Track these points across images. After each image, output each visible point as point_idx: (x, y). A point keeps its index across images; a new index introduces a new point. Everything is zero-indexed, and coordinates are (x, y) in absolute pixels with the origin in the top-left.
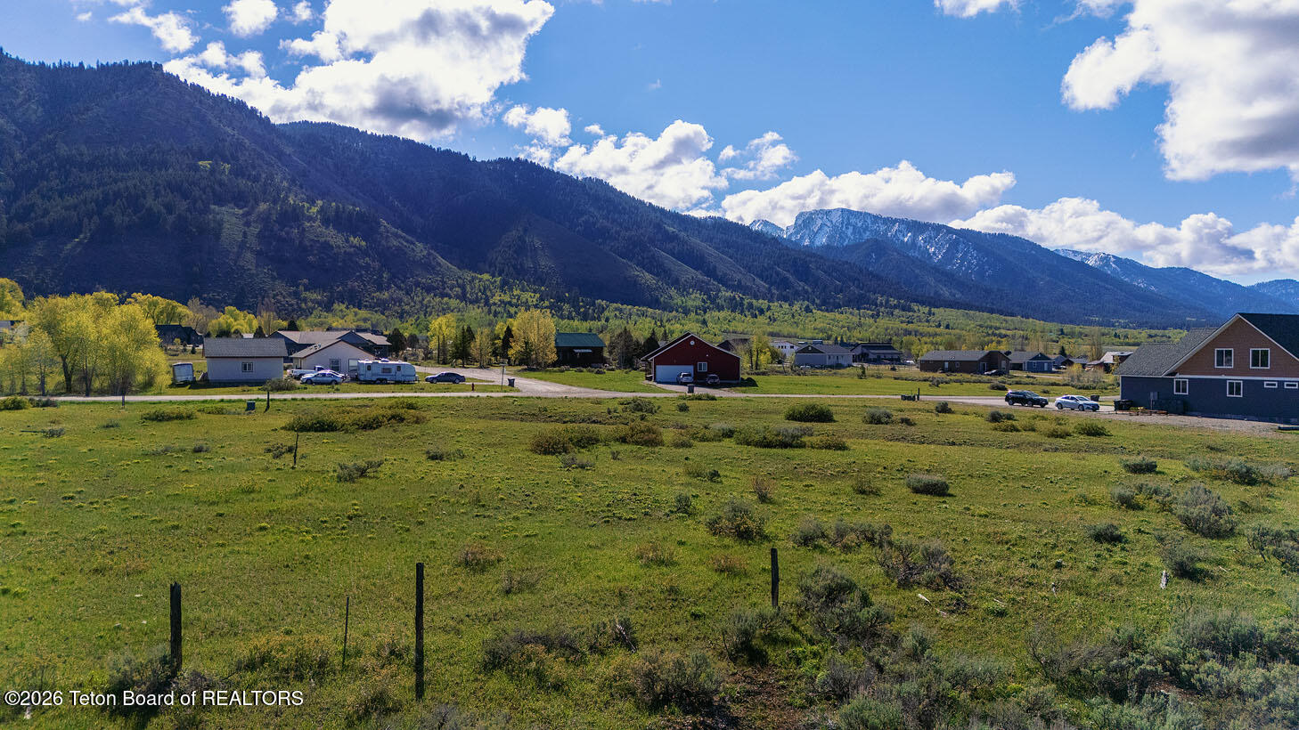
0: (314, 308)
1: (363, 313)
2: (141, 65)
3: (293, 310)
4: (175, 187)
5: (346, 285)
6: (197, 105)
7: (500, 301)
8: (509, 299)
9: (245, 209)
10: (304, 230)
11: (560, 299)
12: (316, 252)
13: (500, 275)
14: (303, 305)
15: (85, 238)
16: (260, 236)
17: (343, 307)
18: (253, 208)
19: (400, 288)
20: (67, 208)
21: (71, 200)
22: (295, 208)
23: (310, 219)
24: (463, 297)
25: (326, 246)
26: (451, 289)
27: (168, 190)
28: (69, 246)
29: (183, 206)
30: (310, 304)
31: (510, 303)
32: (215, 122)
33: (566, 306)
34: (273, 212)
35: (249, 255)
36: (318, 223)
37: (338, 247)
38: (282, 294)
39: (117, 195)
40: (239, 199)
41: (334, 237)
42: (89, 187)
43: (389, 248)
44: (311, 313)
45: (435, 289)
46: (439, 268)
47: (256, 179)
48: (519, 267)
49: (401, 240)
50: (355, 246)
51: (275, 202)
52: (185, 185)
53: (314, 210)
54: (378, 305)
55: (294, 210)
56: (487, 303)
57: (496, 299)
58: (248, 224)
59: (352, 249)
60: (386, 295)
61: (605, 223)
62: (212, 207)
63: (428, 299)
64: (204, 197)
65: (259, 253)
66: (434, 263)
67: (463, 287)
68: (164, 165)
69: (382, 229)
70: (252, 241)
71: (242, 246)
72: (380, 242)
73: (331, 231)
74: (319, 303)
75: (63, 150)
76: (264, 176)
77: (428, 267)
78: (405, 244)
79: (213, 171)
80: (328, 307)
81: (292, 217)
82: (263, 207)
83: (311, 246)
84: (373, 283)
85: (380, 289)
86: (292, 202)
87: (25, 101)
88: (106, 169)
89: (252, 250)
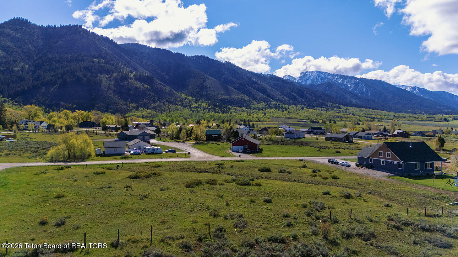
0: (132, 109)
1: (149, 111)
2: (75, 26)
3: (126, 110)
4: (86, 68)
5: (143, 101)
6: (93, 40)
7: (195, 106)
8: (198, 106)
9: (109, 75)
10: (129, 82)
11: (215, 106)
12: (133, 90)
13: (195, 97)
14: (129, 108)
15: (58, 86)
16: (114, 85)
17: (142, 109)
18: (112, 75)
19: (161, 102)
20: (52, 76)
21: (52, 73)
22: (126, 74)
23: (131, 78)
24: (182, 105)
25: (136, 88)
26: (178, 102)
27: (84, 69)
28: (52, 89)
29: (89, 75)
30: (131, 108)
31: (198, 107)
32: (99, 45)
33: (217, 108)
34: (119, 76)
35: (111, 91)
36: (133, 80)
37: (140, 88)
38: (121, 104)
39: (68, 71)
40: (107, 72)
41: (139, 85)
42: (58, 69)
43: (157, 88)
44: (131, 111)
45: (173, 102)
46: (174, 95)
47: (113, 65)
48: (201, 94)
49: (161, 85)
50: (146, 88)
51: (119, 73)
52: (90, 68)
53: (132, 75)
54: (153, 108)
55: (126, 75)
56: (190, 107)
57: (194, 105)
58: (110, 81)
59: (145, 89)
60: (156, 105)
61: (232, 78)
62: (99, 75)
63: (170, 106)
64: (96, 71)
65: (114, 91)
66: (172, 93)
67: (182, 101)
68: (83, 61)
69: (155, 82)
70: (111, 86)
71: (108, 88)
72: (154, 86)
73: (138, 83)
74: (134, 108)
75: (50, 56)
76: (115, 63)
77: (171, 94)
78: (163, 87)
79: (99, 62)
80: (137, 109)
81: (125, 78)
82: (115, 74)
83: (131, 88)
84: (152, 100)
85: (154, 102)
86: (125, 73)
87: (37, 39)
88: (64, 62)
89: (112, 90)
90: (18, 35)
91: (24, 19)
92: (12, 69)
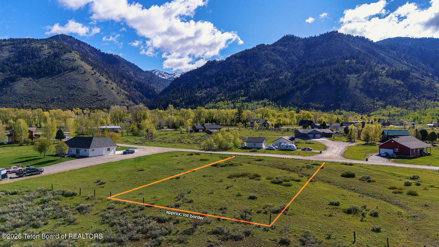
3: (372, 108)
5: (393, 99)
9: (359, 75)
12: (382, 87)
14: (375, 107)
15: (310, 89)
16: (362, 84)
17: (391, 107)
18: (361, 74)
19: (416, 98)
21: (307, 78)
23: (382, 76)
25: (387, 85)
28: (305, 92)
29: (338, 76)
30: (378, 106)
32: (352, 46)
34: (368, 75)
35: (358, 91)
36: (384, 77)
37: (392, 85)
38: (368, 103)
40: (357, 71)
41: (390, 81)
43: (413, 83)
44: (378, 109)
45: (431, 98)
47: (364, 64)
49: (419, 80)
50: (398, 84)
51: (369, 71)
52: (340, 69)
53: (384, 72)
54: (405, 105)
55: (376, 73)
58: (358, 80)
60: (409, 101)
62: (348, 75)
63: (428, 102)
64: (345, 72)
65: (361, 90)
69: (411, 76)
70: (359, 85)
71: (356, 87)
72: (409, 81)
73: (389, 79)
74: (381, 106)
75: (307, 63)
76: (367, 62)
77: (430, 89)
79: (350, 63)
80: (384, 107)
81: (376, 75)
82: (365, 73)
83: (381, 85)
84: (405, 97)
85: (407, 99)
86: (376, 70)
87: (300, 50)
88: (318, 67)
89: (359, 89)
90: (286, 49)
91: (291, 35)
92: (278, 78)
